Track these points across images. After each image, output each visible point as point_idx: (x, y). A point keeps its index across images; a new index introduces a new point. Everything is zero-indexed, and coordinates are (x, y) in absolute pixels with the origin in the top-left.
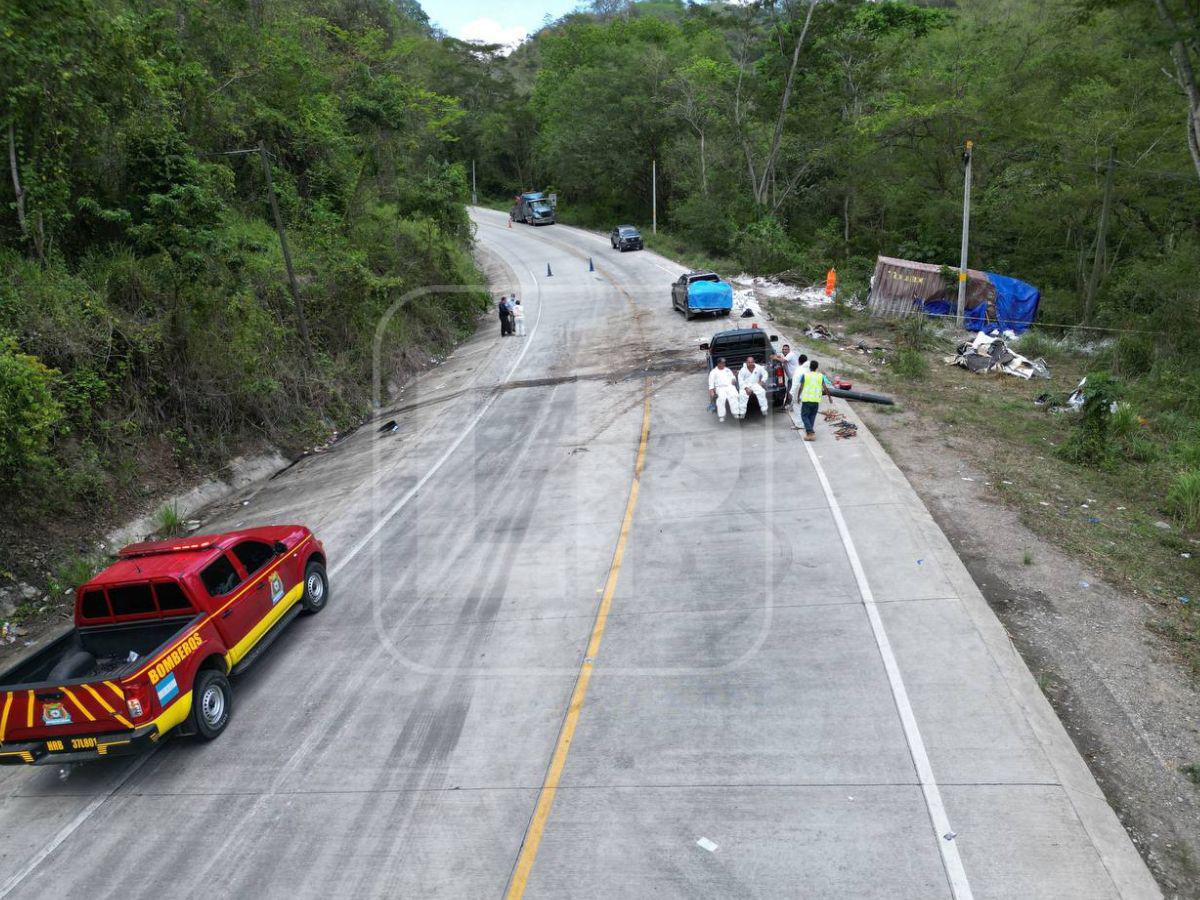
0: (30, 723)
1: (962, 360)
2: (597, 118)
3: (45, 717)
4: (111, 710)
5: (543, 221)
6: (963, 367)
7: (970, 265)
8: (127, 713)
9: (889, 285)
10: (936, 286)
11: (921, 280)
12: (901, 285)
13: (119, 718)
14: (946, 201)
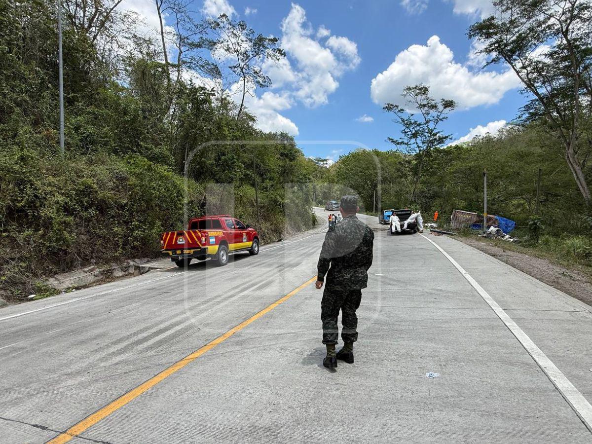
0: (173, 243)
1: (485, 235)
2: (356, 177)
3: (178, 241)
4: (196, 240)
5: (336, 209)
6: (485, 237)
7: (488, 213)
8: (200, 242)
9: (458, 218)
10: (475, 219)
11: (470, 217)
12: (462, 218)
13: (198, 243)
14: (479, 194)
